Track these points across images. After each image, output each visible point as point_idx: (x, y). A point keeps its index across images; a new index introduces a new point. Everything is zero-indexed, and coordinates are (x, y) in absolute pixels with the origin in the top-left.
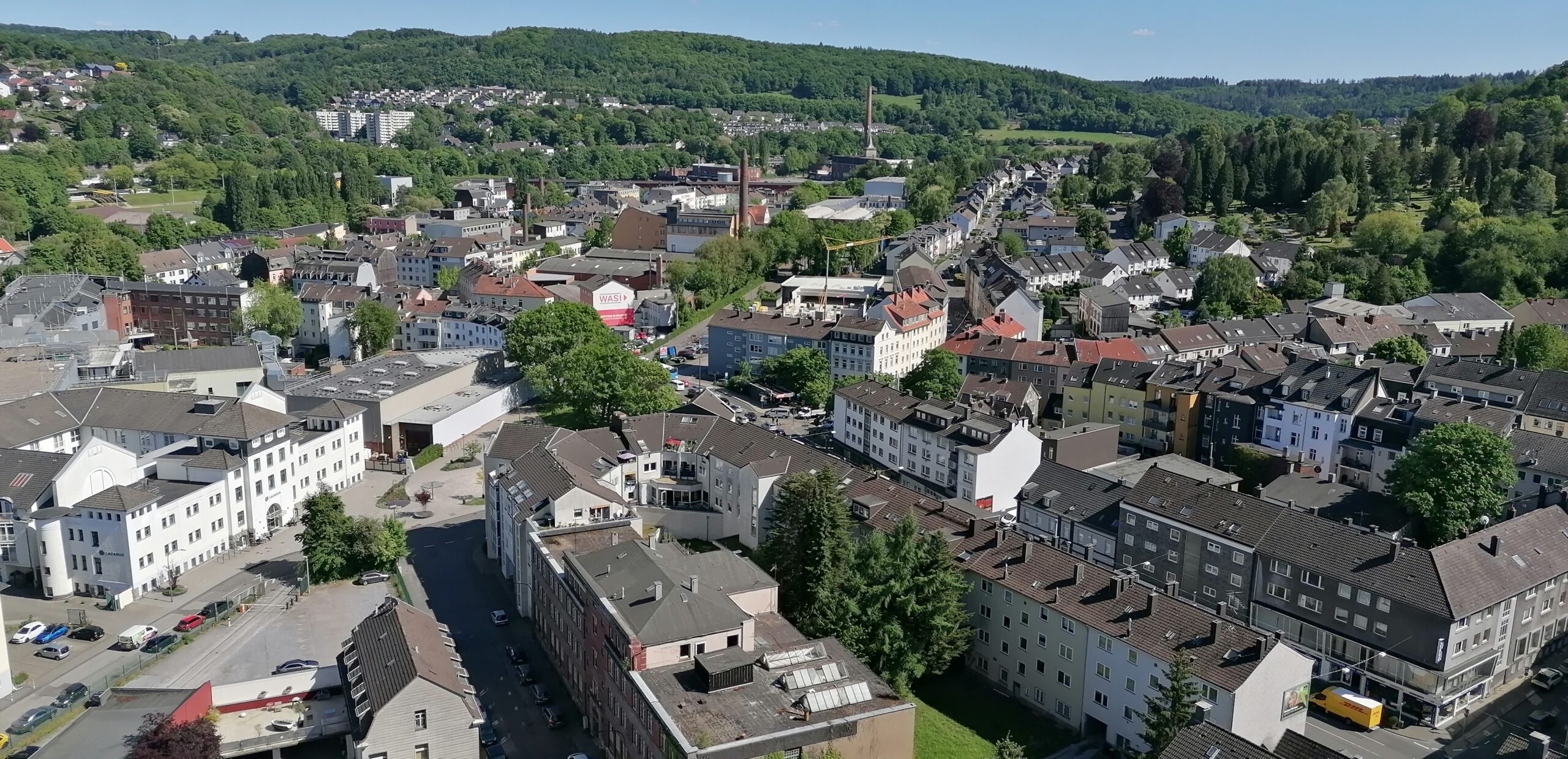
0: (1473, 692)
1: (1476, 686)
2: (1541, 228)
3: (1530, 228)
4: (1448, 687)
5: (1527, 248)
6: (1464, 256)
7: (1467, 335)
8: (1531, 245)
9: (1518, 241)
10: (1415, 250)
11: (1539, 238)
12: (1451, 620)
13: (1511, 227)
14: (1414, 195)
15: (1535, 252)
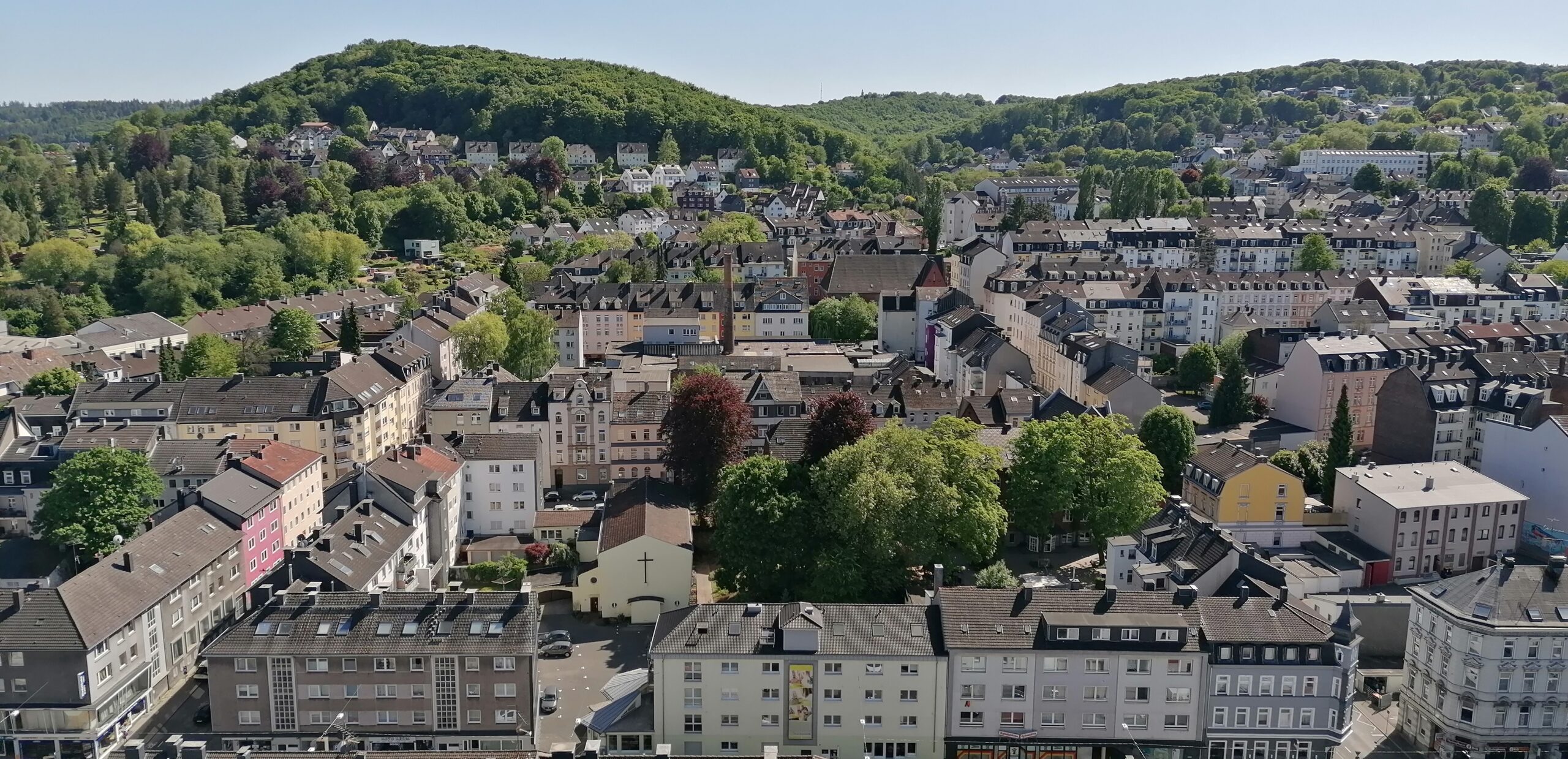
0: (135, 711)
1: (134, 704)
2: (207, 245)
3: (197, 245)
4: (104, 716)
5: (198, 265)
6: (141, 277)
7: (137, 355)
8: (201, 261)
9: (188, 259)
10: (91, 276)
11: (206, 254)
12: (85, 651)
13: (179, 246)
14: (92, 221)
15: (207, 267)
